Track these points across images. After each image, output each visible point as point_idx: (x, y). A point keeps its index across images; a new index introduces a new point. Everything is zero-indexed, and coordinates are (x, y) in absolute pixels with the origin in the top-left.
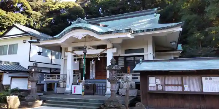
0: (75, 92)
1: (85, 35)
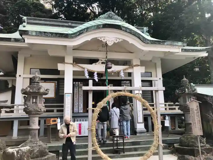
0: (80, 133)
1: (119, 40)
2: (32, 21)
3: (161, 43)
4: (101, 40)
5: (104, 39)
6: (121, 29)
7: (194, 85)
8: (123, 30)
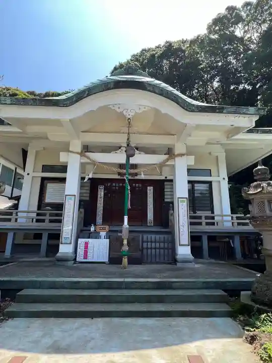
1: (145, 108)
3: (217, 110)
4: (113, 108)
5: (119, 108)
8: (149, 91)
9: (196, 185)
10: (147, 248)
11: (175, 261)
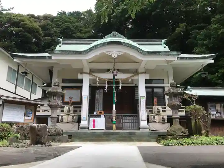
0: (94, 127)
1: (122, 53)
2: (66, 42)
3: (157, 54)
4: (107, 53)
5: (110, 53)
6: (122, 45)
7: (190, 88)
8: (124, 45)
9: (154, 89)
10: (125, 122)
11: (139, 128)
